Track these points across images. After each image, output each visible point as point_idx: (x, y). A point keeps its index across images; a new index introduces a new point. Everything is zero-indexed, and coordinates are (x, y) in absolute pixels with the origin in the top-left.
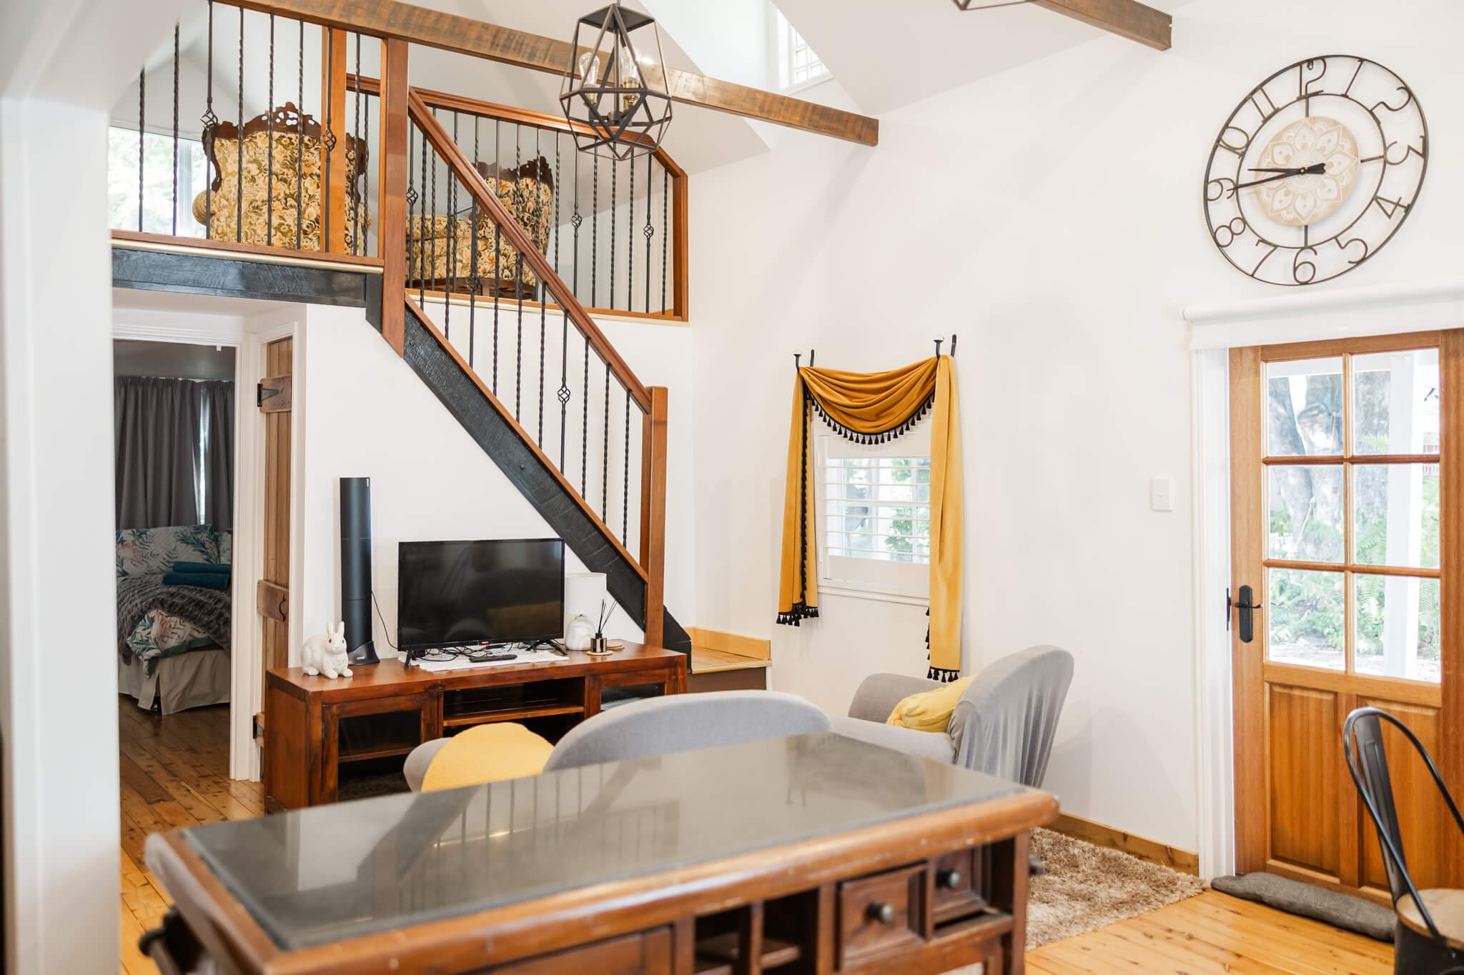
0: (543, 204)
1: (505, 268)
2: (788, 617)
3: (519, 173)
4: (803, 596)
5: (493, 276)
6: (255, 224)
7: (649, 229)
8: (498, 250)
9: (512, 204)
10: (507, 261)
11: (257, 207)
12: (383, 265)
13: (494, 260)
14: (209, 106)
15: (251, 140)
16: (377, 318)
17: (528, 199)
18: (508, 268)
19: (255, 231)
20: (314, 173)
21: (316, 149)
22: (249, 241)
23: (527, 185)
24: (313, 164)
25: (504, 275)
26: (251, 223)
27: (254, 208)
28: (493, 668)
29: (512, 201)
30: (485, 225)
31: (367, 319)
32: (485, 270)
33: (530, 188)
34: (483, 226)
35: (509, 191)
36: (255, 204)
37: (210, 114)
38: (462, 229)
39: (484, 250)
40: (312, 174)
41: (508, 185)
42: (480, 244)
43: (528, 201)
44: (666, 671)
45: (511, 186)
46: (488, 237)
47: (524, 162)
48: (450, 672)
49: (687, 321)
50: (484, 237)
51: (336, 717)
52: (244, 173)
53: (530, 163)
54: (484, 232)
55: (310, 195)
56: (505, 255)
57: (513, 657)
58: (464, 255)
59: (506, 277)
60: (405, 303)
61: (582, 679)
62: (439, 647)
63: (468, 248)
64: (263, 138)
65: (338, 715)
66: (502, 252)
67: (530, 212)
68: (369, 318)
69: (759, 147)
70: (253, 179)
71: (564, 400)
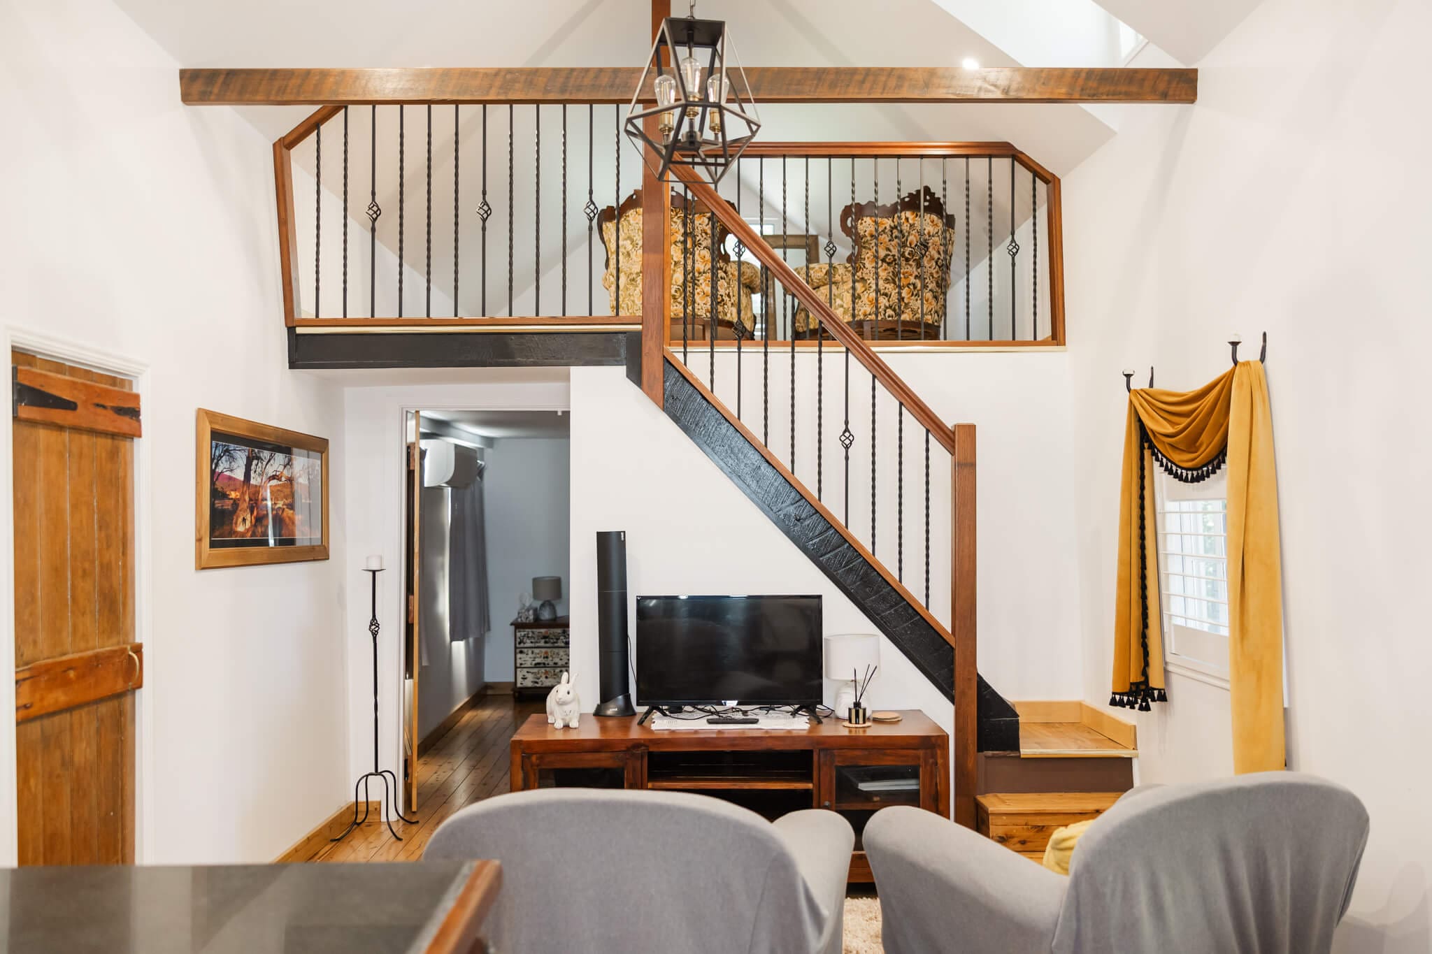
0: (929, 236)
1: (887, 308)
2: (1125, 699)
3: (899, 208)
4: (1145, 673)
5: (873, 317)
6: (633, 295)
7: (1014, 247)
8: (877, 291)
9: (890, 240)
10: (889, 301)
11: (633, 280)
12: (641, 322)
13: (874, 301)
14: (484, 198)
15: (625, 219)
16: (636, 375)
17: (909, 233)
18: (890, 307)
19: (633, 301)
20: (678, 240)
21: (678, 217)
22: (630, 311)
23: (907, 219)
24: (676, 232)
25: (887, 315)
26: (629, 295)
27: (630, 280)
28: (720, 732)
29: (890, 238)
30: (862, 267)
31: (627, 376)
32: (865, 312)
33: (911, 221)
34: (860, 267)
35: (885, 228)
36: (631, 277)
37: (485, 206)
38: (840, 273)
39: (863, 292)
40: (676, 241)
41: (884, 222)
42: (859, 286)
43: (909, 235)
44: (921, 753)
45: (888, 223)
46: (866, 278)
47: (904, 194)
48: (673, 732)
49: (1064, 344)
50: (863, 278)
51: (536, 768)
52: (621, 250)
53: (910, 195)
54: (862, 273)
55: (675, 262)
56: (886, 295)
57: (755, 721)
58: (844, 300)
59: (889, 317)
60: (664, 357)
61: (811, 752)
62: (694, 706)
63: (848, 292)
64: (633, 216)
65: (538, 766)
66: (882, 292)
67: (913, 246)
68: (630, 375)
69: (1105, 134)
70: (629, 254)
71: (847, 446)
